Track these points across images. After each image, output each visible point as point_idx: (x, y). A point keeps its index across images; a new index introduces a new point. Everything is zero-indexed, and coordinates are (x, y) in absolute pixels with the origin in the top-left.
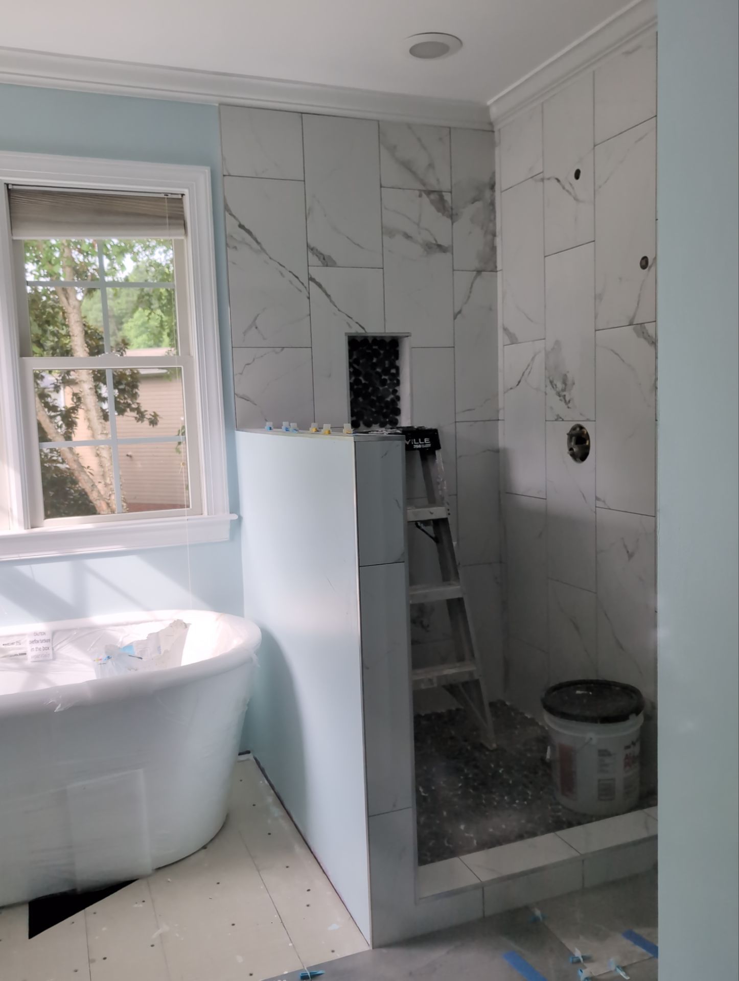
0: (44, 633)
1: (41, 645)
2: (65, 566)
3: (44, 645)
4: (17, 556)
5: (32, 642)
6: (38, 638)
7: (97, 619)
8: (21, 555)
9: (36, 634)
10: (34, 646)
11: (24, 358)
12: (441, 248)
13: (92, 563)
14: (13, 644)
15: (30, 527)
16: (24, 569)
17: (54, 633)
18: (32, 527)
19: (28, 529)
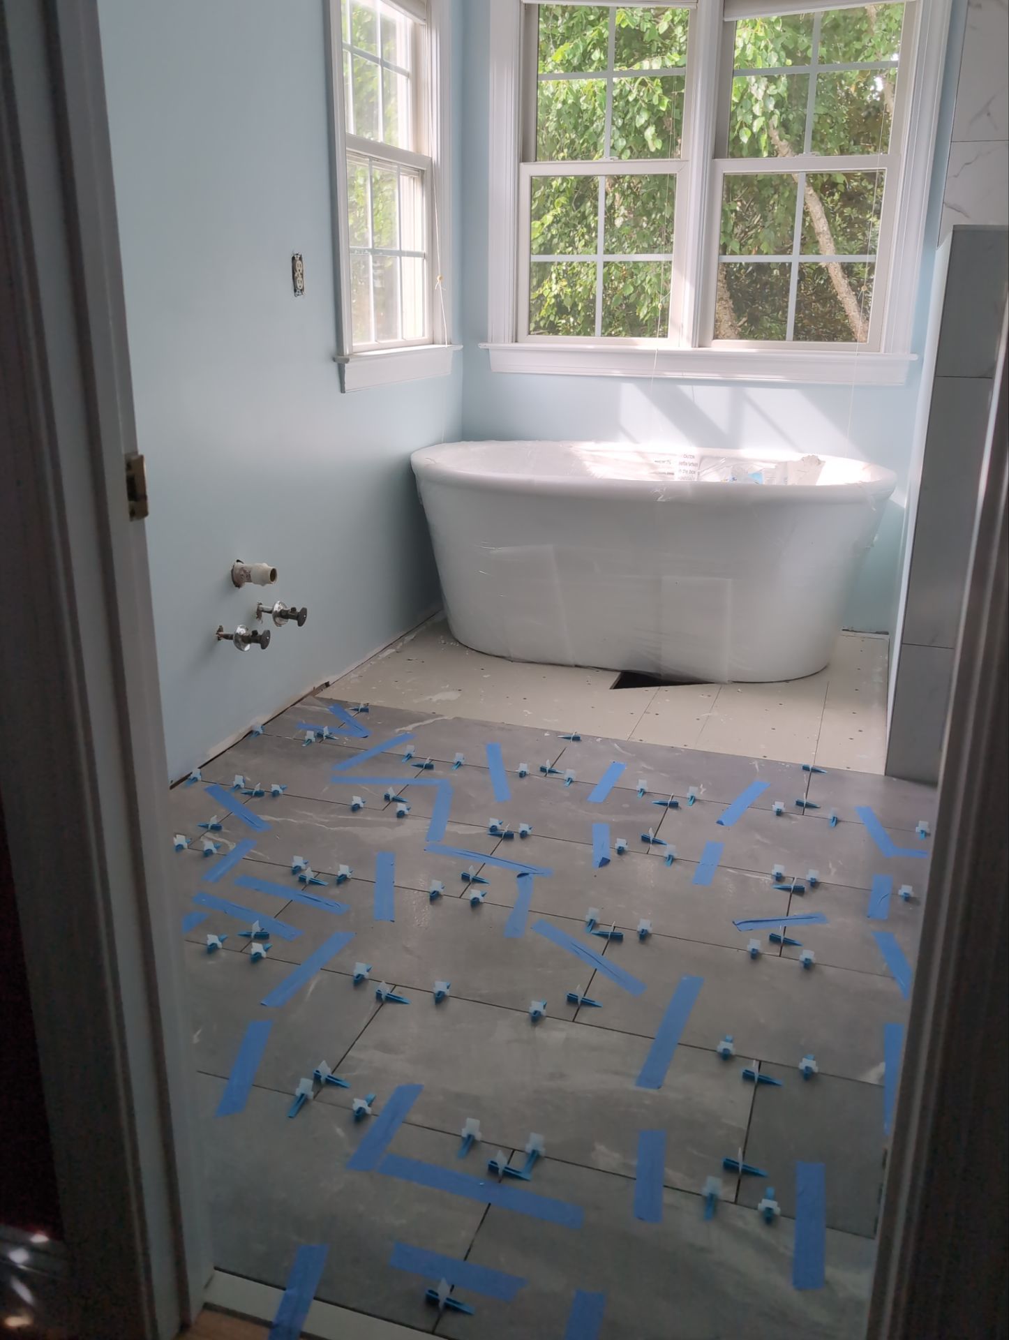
0: (693, 457)
1: (689, 468)
2: (724, 390)
3: (692, 468)
4: (681, 374)
5: (681, 463)
6: (688, 460)
7: (746, 452)
8: (684, 374)
9: (686, 456)
10: (683, 467)
11: (716, 160)
13: (752, 392)
14: (664, 462)
15: (697, 346)
16: (686, 389)
17: (702, 458)
18: (700, 347)
19: (695, 347)
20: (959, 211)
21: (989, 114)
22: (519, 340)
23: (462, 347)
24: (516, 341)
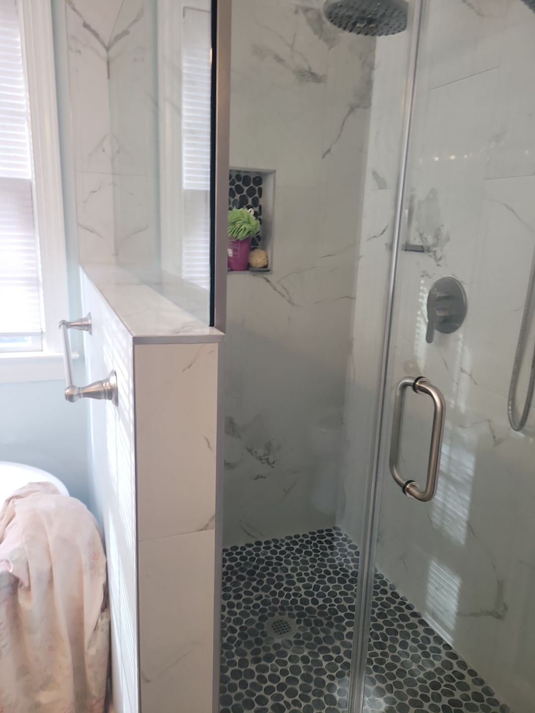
12: (314, 77)
20: (93, 232)
21: (103, 151)
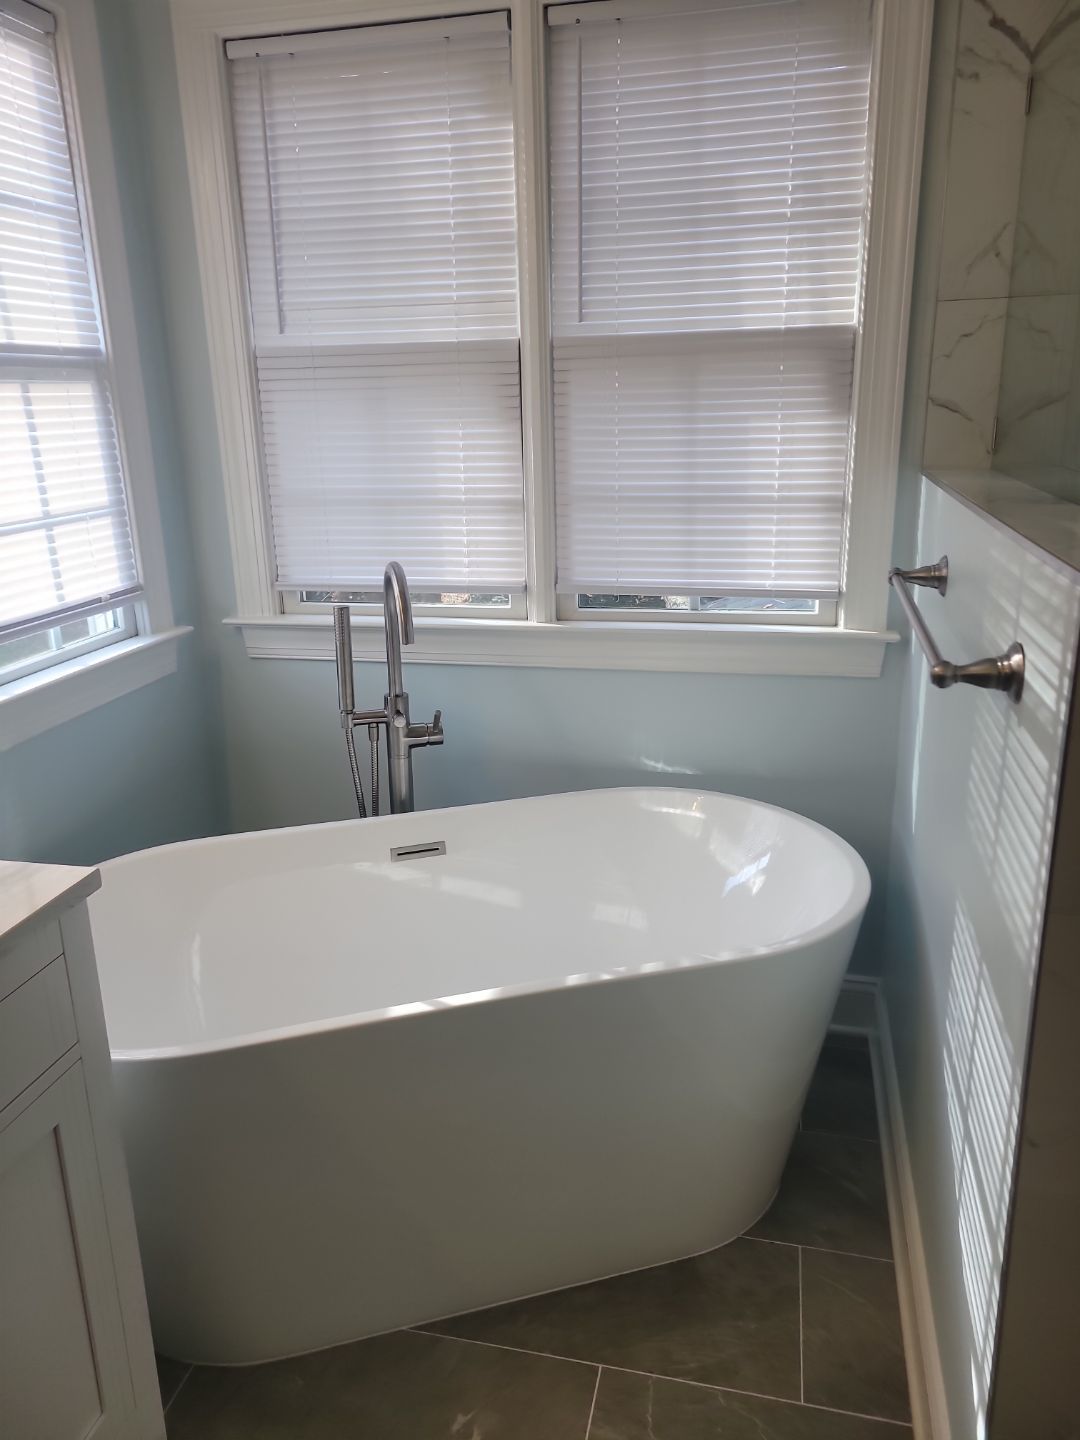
15: (554, 620)
18: (559, 619)
19: (551, 621)
20: (956, 411)
21: (997, 255)
22: (287, 609)
23: (191, 628)
24: (283, 613)
